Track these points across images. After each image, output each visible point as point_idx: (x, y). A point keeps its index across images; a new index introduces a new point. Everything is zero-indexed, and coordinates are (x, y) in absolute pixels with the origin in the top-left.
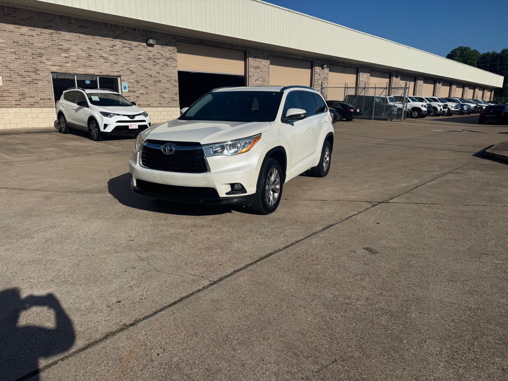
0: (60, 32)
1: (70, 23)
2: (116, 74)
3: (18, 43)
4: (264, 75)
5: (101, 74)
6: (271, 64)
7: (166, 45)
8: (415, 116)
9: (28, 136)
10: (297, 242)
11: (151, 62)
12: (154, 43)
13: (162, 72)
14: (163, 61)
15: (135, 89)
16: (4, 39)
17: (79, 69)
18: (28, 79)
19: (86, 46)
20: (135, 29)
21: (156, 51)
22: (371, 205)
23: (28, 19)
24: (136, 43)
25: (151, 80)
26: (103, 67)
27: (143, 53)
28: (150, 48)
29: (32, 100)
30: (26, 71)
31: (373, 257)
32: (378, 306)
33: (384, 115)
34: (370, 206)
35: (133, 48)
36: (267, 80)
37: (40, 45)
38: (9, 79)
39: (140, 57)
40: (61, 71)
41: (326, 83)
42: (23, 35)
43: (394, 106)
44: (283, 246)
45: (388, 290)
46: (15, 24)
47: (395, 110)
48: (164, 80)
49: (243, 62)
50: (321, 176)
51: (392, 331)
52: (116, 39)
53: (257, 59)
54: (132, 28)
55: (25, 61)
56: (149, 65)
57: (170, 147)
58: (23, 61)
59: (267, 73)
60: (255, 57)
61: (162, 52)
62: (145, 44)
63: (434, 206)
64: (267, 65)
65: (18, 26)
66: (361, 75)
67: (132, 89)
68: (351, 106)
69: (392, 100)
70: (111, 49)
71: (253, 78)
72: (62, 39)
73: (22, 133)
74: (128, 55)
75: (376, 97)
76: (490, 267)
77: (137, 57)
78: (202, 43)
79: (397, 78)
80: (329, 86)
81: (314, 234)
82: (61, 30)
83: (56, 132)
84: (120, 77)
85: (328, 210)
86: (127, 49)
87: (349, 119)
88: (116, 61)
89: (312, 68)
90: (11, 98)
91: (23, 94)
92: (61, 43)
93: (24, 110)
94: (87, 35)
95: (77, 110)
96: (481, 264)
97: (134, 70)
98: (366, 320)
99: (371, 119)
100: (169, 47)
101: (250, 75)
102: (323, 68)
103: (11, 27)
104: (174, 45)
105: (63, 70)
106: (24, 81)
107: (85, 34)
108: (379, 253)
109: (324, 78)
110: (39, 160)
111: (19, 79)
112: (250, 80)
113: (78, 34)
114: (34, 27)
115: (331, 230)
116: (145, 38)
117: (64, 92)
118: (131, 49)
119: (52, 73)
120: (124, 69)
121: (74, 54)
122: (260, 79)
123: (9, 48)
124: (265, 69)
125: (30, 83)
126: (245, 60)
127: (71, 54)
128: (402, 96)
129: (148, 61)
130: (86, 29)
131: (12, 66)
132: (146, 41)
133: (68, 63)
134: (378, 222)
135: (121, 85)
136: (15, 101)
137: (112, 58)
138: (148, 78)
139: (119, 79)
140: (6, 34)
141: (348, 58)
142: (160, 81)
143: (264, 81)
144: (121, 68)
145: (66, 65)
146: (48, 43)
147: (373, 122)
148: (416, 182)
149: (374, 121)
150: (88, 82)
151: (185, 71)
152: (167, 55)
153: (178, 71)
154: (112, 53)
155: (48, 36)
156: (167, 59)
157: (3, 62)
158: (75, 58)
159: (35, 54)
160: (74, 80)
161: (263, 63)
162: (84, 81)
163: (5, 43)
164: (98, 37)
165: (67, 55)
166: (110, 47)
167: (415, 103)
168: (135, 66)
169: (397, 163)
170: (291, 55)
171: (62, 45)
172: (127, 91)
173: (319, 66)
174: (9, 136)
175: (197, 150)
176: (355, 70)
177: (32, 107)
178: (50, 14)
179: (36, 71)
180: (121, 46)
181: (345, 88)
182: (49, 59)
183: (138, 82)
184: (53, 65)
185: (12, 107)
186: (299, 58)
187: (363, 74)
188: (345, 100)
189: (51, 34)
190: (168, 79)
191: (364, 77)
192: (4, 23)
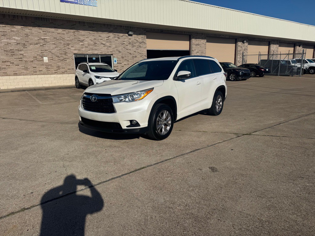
0: (79, 31)
1: (85, 26)
2: (110, 53)
3: (56, 38)
4: (202, 49)
5: (101, 54)
6: (207, 42)
7: (140, 34)
8: (311, 73)
9: (59, 90)
10: (166, 160)
11: (131, 45)
12: (132, 34)
13: (137, 51)
14: (138, 44)
15: (121, 62)
16: (49, 37)
17: (89, 51)
18: (61, 58)
19: (93, 38)
20: (121, 26)
21: (134, 38)
22: (237, 136)
23: (62, 25)
24: (121, 35)
25: (131, 56)
26: (103, 50)
27: (126, 40)
28: (130, 37)
29: (63, 70)
30: (61, 54)
31: (212, 174)
32: (190, 211)
33: (287, 73)
34: (235, 136)
35: (120, 37)
36: (204, 52)
37: (68, 39)
38: (52, 58)
39: (124, 42)
40: (79, 53)
41: (246, 53)
42: (59, 34)
43: (294, 66)
44: (155, 163)
45: (206, 200)
46: (55, 28)
47: (296, 69)
48: (138, 56)
49: (189, 42)
50: (215, 115)
51: (188, 232)
52: (110, 33)
53: (198, 40)
54: (120, 26)
55: (60, 48)
56: (129, 47)
57: (95, 97)
58: (59, 48)
59: (204, 48)
60: (196, 38)
61: (137, 39)
62: (127, 35)
63: (284, 138)
64: (204, 42)
65: (56, 29)
66: (271, 46)
67: (119, 62)
68: (262, 67)
69: (293, 62)
70: (107, 39)
71: (195, 51)
72: (80, 35)
73: (56, 89)
74: (117, 42)
75: (282, 61)
76: (299, 188)
77: (122, 42)
78: (162, 32)
79: (299, 47)
80: (248, 54)
81: (182, 155)
82: (79, 30)
83: (74, 87)
84: (112, 55)
85: (203, 138)
86: (117, 38)
87: (261, 76)
88: (110, 46)
89: (236, 43)
90: (53, 69)
91: (59, 67)
92: (79, 37)
93: (59, 76)
94: (94, 31)
95: (84, 75)
96: (293, 185)
97: (121, 50)
98: (175, 221)
99: (278, 75)
100: (141, 36)
101: (193, 50)
102: (244, 43)
103: (53, 30)
104: (144, 34)
105: (80, 53)
106: (59, 59)
107: (93, 31)
108: (218, 172)
109: (245, 49)
110: (55, 104)
111: (57, 58)
112: (193, 53)
113: (89, 32)
114: (65, 29)
115: (195, 153)
116: (127, 31)
117: (79, 65)
118: (119, 38)
119: (74, 54)
120: (115, 50)
121: (86, 43)
122: (199, 52)
123: (52, 41)
124: (203, 45)
125: (62, 60)
126: (190, 41)
127: (85, 43)
128: (301, 59)
129: (129, 45)
130: (93, 28)
131: (53, 51)
132: (128, 33)
133: (83, 48)
134: (233, 149)
135: (113, 60)
136: (55, 70)
137: (108, 44)
138: (129, 55)
139: (112, 56)
140: (50, 34)
141: (261, 35)
142: (136, 57)
143: (202, 53)
144: (113, 50)
145: (82, 49)
146: (72, 38)
147: (278, 78)
148: (282, 120)
149: (280, 76)
150: (94, 59)
151: (151, 49)
152: (140, 40)
153: (147, 50)
154: (108, 41)
155: (72, 34)
156: (140, 43)
157: (48, 49)
158: (87, 45)
159: (65, 44)
160: (86, 58)
161: (202, 42)
162: (92, 58)
163: (50, 39)
164: (100, 32)
165: (82, 44)
166: (107, 38)
167: (312, 63)
168: (121, 48)
169: (277, 106)
170: (221, 35)
171: (80, 38)
172: (116, 63)
173: (241, 42)
174: (49, 90)
175: (109, 99)
176: (268, 43)
177: (63, 74)
178: (73, 21)
179: (66, 53)
180: (113, 37)
181: (259, 55)
182: (73, 47)
183: (123, 57)
184: (75, 50)
185: (53, 74)
186: (227, 37)
187: (274, 45)
188: (259, 63)
189: (74, 32)
190: (141, 55)
191: (274, 47)
192: (49, 28)
